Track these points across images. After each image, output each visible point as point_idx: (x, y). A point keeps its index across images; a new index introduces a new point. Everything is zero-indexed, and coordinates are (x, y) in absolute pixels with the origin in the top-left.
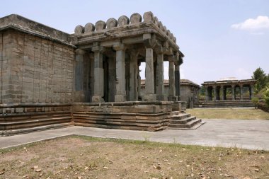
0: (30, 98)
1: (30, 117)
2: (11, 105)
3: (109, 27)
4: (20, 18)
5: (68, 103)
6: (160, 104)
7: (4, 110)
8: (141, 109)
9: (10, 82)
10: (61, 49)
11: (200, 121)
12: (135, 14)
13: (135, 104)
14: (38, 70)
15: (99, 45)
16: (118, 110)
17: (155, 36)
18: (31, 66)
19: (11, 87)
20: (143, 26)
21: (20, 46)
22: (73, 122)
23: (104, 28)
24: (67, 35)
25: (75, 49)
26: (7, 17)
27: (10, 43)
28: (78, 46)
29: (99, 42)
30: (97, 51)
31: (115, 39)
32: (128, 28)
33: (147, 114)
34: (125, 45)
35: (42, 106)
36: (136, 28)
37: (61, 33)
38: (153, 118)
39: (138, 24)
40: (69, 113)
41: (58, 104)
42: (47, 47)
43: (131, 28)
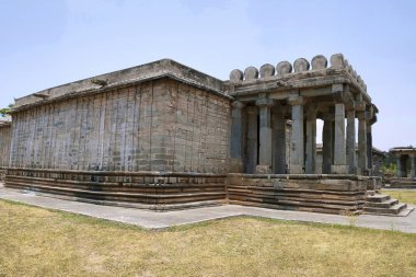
0: (182, 165)
1: (182, 189)
2: (163, 173)
3: (280, 73)
4: (173, 63)
5: (223, 173)
6: (356, 179)
7: (156, 179)
8: (329, 185)
9: (163, 144)
10: (216, 102)
11: (406, 206)
12: (319, 57)
13: (321, 178)
14: (191, 129)
15: (267, 97)
16: (296, 186)
17: (348, 88)
18: (184, 124)
19: (163, 150)
20: (331, 73)
21: (174, 99)
22: (227, 200)
23: (273, 74)
24: (220, 82)
25: (231, 101)
26: (158, 62)
27: (163, 95)
28: (236, 97)
29: (268, 93)
30: (265, 106)
31: (291, 90)
32: (308, 75)
33: (338, 192)
34: (305, 98)
35: (194, 176)
36: (321, 75)
37: (214, 81)
38: (348, 198)
39: (323, 70)
40: (223, 187)
41: (212, 174)
42: (201, 99)
43: (314, 75)
